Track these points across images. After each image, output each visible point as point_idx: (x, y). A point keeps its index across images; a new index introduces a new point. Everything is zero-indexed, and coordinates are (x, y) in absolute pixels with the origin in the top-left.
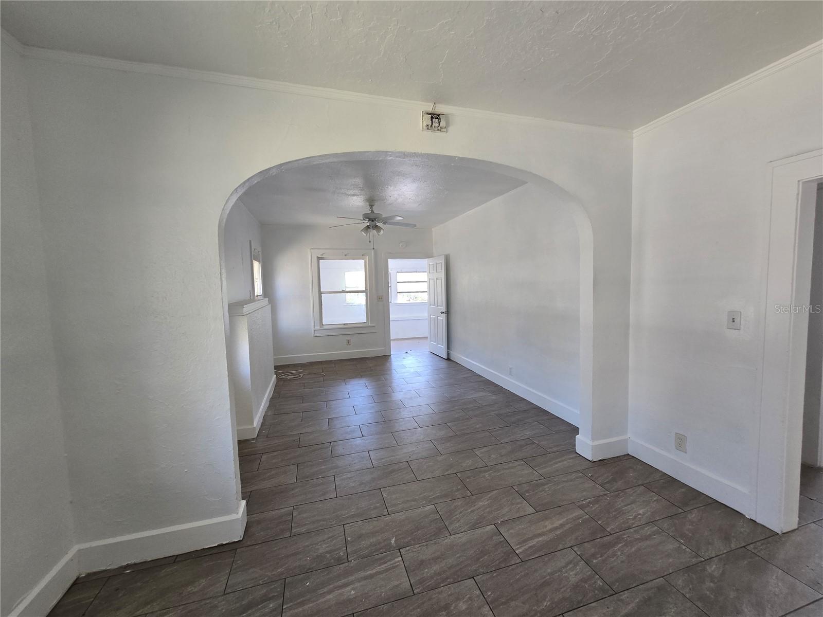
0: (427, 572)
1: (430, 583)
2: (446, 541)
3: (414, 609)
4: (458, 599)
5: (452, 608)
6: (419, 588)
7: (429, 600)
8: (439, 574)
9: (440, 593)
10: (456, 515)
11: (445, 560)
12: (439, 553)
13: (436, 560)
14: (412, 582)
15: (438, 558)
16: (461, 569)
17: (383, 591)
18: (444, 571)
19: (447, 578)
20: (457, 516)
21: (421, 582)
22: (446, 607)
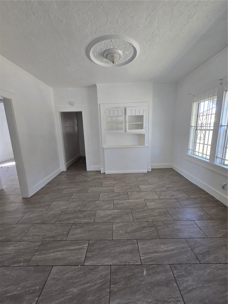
0: (130, 247)
1: (130, 242)
2: (115, 262)
3: (138, 235)
4: (122, 234)
5: (125, 232)
6: (135, 242)
7: (131, 236)
8: (125, 245)
9: (126, 238)
10: (100, 283)
11: (120, 250)
12: (122, 255)
13: (124, 252)
14: (137, 245)
15: (123, 252)
16: (115, 244)
17: (149, 244)
18: (122, 245)
19: (122, 242)
20: (99, 281)
21: (133, 244)
22: (126, 233)
